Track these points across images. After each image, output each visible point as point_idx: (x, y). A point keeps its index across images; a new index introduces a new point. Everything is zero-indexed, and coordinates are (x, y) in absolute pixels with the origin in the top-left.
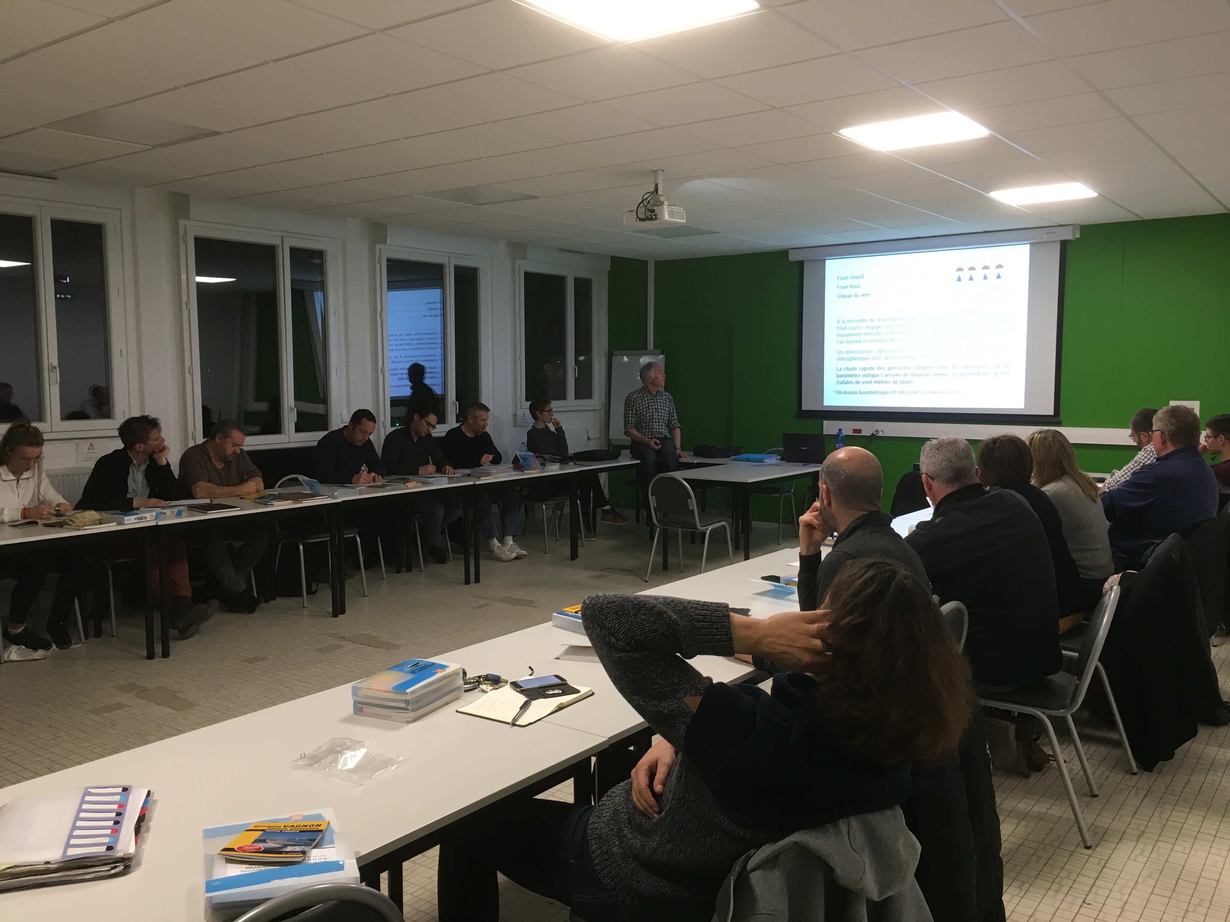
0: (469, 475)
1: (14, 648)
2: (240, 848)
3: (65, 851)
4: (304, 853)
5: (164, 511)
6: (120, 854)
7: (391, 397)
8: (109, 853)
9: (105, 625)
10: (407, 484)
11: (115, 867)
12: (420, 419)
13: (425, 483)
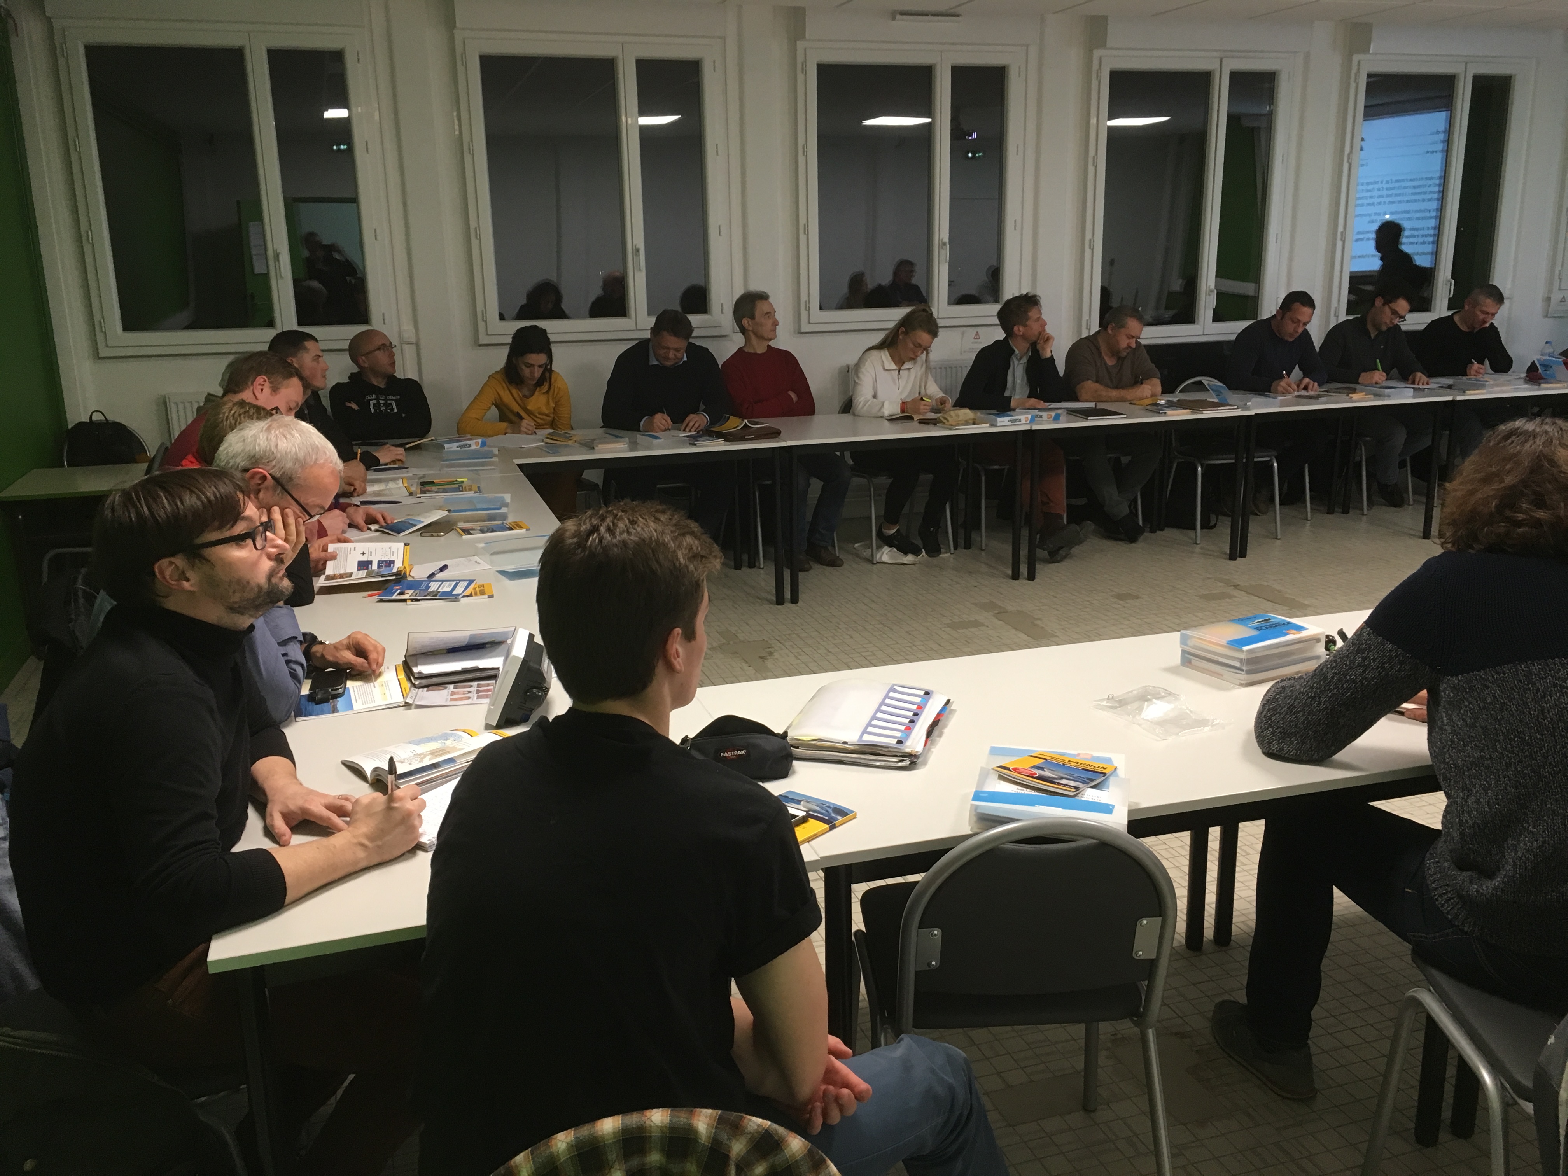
0: (1450, 387)
1: (886, 549)
2: (1015, 769)
3: (862, 736)
4: (1077, 788)
5: (1041, 414)
6: (908, 750)
7: (1351, 273)
8: (898, 746)
9: (974, 536)
10: (1350, 395)
11: (902, 761)
12: (1384, 305)
13: (1378, 396)
